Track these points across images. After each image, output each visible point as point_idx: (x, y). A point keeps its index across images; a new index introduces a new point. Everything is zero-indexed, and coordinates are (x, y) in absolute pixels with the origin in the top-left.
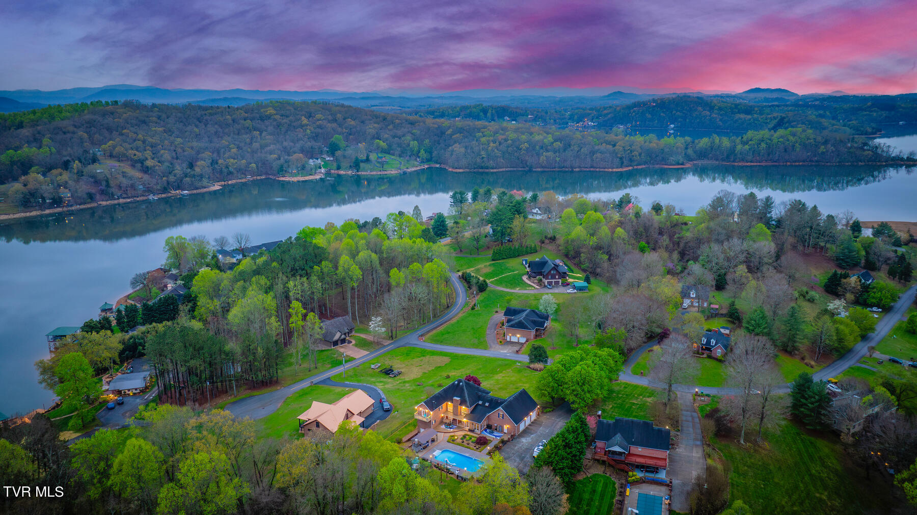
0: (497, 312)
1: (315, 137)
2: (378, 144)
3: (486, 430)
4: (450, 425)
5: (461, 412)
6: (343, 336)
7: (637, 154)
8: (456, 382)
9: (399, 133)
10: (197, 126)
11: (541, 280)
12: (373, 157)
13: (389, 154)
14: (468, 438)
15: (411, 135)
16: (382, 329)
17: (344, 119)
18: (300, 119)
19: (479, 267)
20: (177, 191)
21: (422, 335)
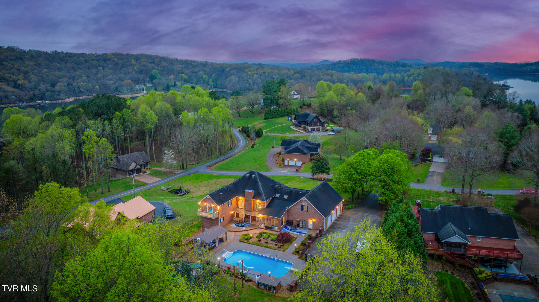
0: (273, 147)
1: (141, 72)
2: (182, 76)
3: (286, 227)
4: (242, 223)
5: (254, 207)
6: (138, 167)
7: (346, 81)
8: (248, 175)
9: (196, 70)
10: (59, 63)
11: (305, 128)
12: (178, 84)
13: (189, 83)
14: (265, 236)
15: (203, 71)
16: (175, 161)
17: (160, 62)
18: (131, 61)
19: (255, 124)
20: (41, 101)
21: (209, 166)
